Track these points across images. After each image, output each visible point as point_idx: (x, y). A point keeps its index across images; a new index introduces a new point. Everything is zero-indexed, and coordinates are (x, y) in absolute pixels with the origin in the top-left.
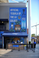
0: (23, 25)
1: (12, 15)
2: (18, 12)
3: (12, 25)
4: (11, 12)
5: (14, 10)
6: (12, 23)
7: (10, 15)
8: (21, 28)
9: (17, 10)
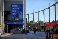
0: (20, 17)
1: (13, 10)
2: (17, 7)
3: (13, 17)
4: (13, 7)
5: (15, 6)
6: (13, 15)
7: (12, 10)
8: (19, 19)
9: (17, 6)
